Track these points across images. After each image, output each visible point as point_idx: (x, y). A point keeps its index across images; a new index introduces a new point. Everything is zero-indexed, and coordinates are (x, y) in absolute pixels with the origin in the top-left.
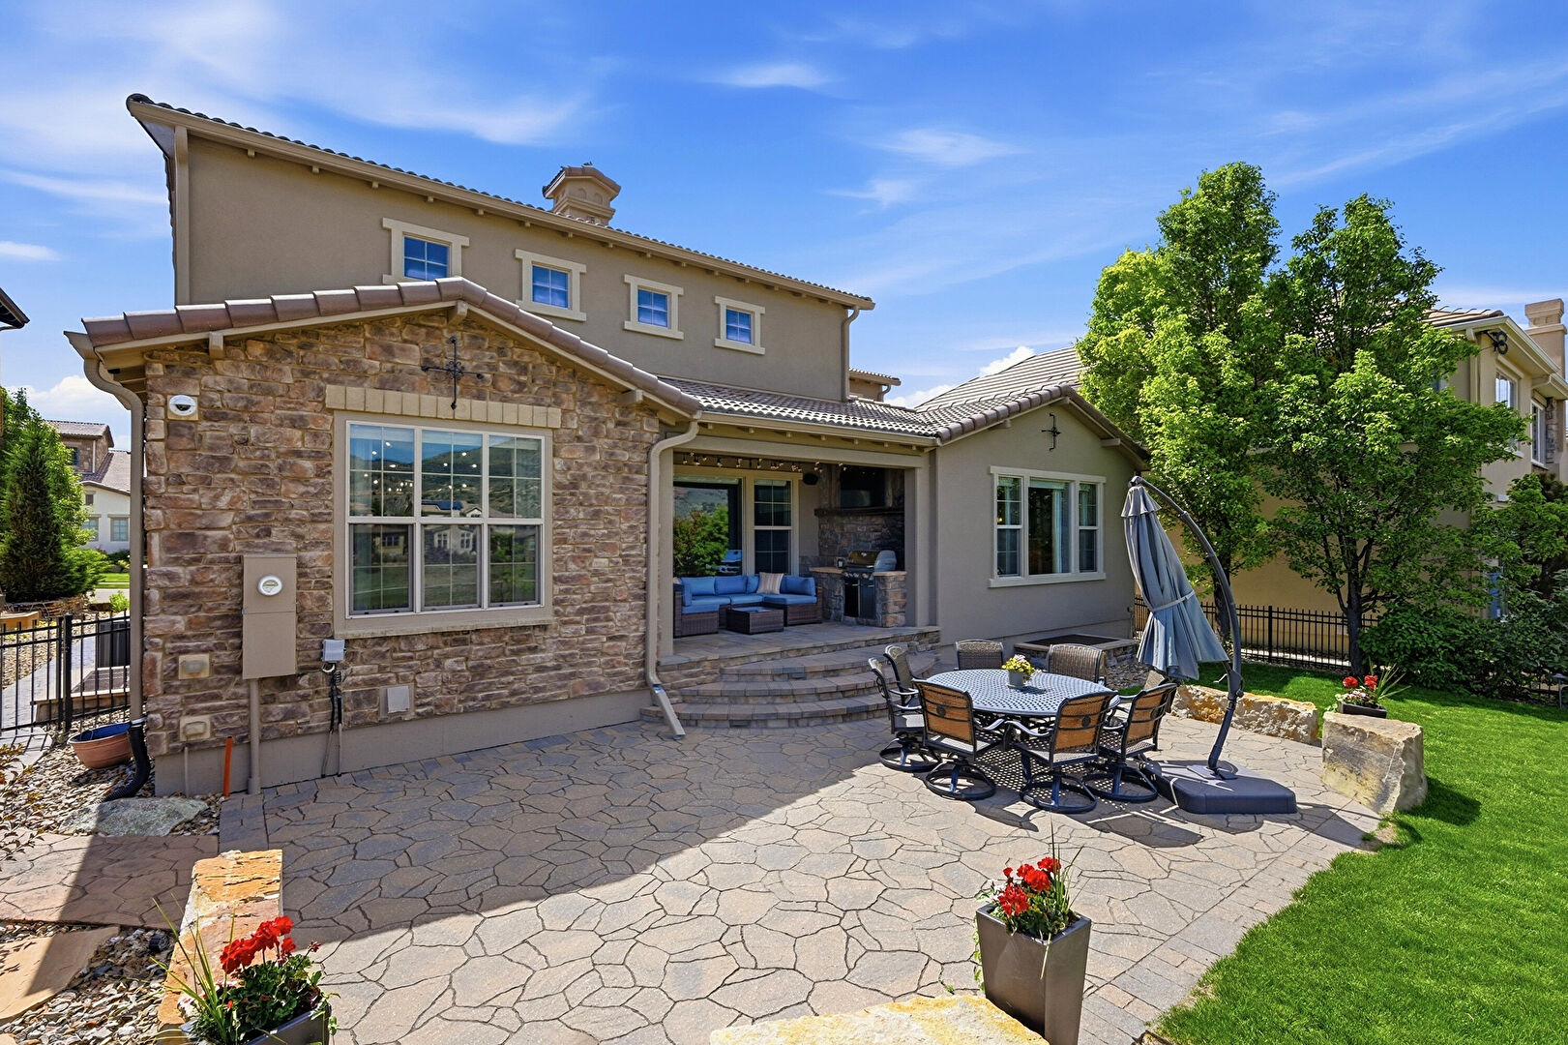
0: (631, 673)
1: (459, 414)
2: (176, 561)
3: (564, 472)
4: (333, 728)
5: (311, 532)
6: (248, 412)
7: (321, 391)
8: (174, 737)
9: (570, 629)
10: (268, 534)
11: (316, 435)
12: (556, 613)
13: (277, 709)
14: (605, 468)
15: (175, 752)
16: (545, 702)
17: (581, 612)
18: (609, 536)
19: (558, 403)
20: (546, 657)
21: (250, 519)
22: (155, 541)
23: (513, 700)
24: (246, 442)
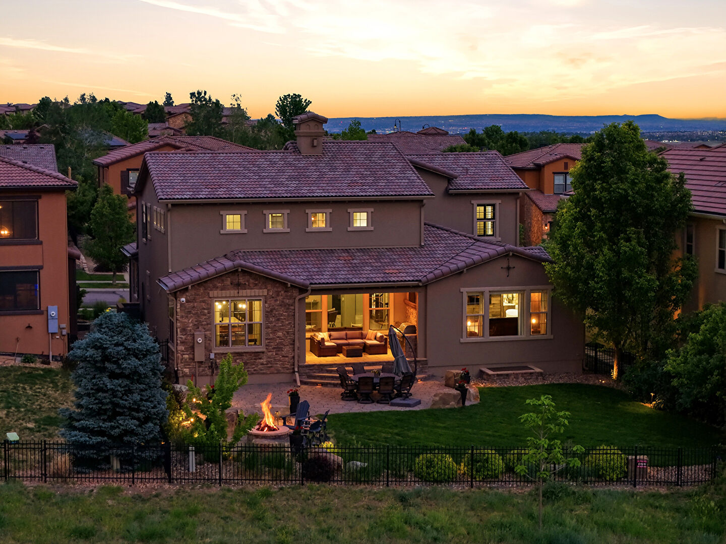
0: (290, 367)
1: (240, 294)
2: (182, 335)
3: (268, 308)
4: (212, 375)
5: (207, 327)
6: (194, 300)
7: (209, 294)
8: (182, 373)
9: (271, 353)
10: (198, 328)
11: (208, 304)
12: (267, 349)
13: (201, 369)
14: (281, 305)
15: (183, 376)
16: (263, 374)
17: (274, 348)
18: (282, 326)
19: (266, 288)
20: (264, 361)
21: (195, 325)
22: (179, 330)
23: (254, 372)
24: (194, 307)
